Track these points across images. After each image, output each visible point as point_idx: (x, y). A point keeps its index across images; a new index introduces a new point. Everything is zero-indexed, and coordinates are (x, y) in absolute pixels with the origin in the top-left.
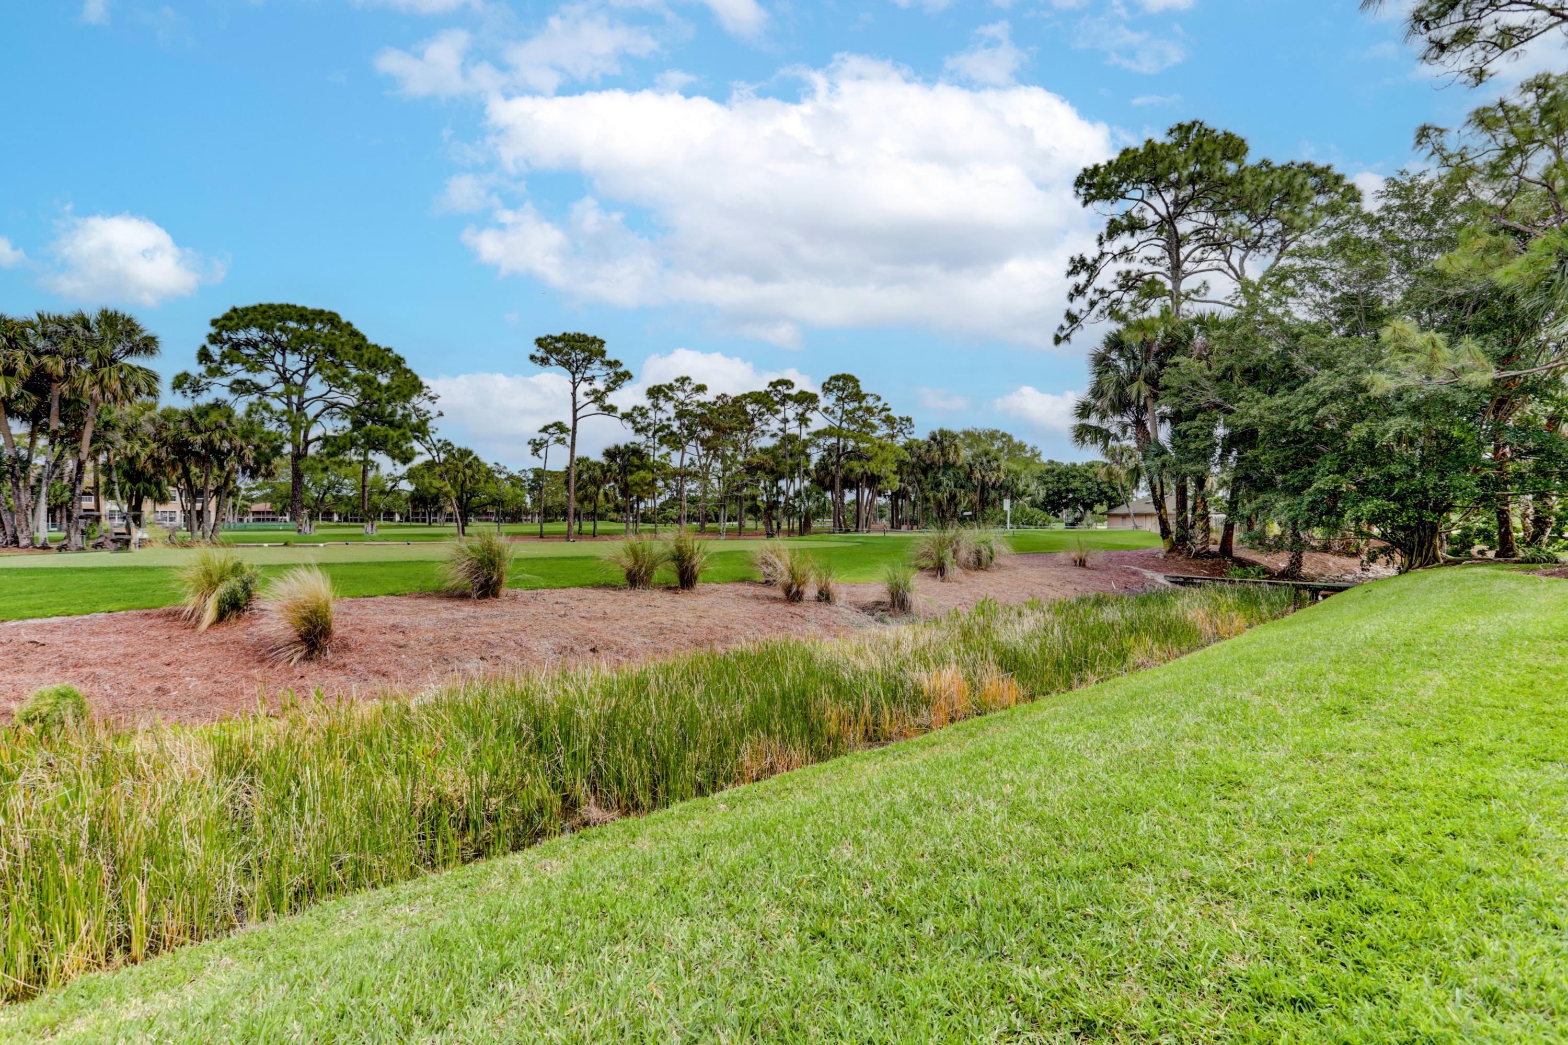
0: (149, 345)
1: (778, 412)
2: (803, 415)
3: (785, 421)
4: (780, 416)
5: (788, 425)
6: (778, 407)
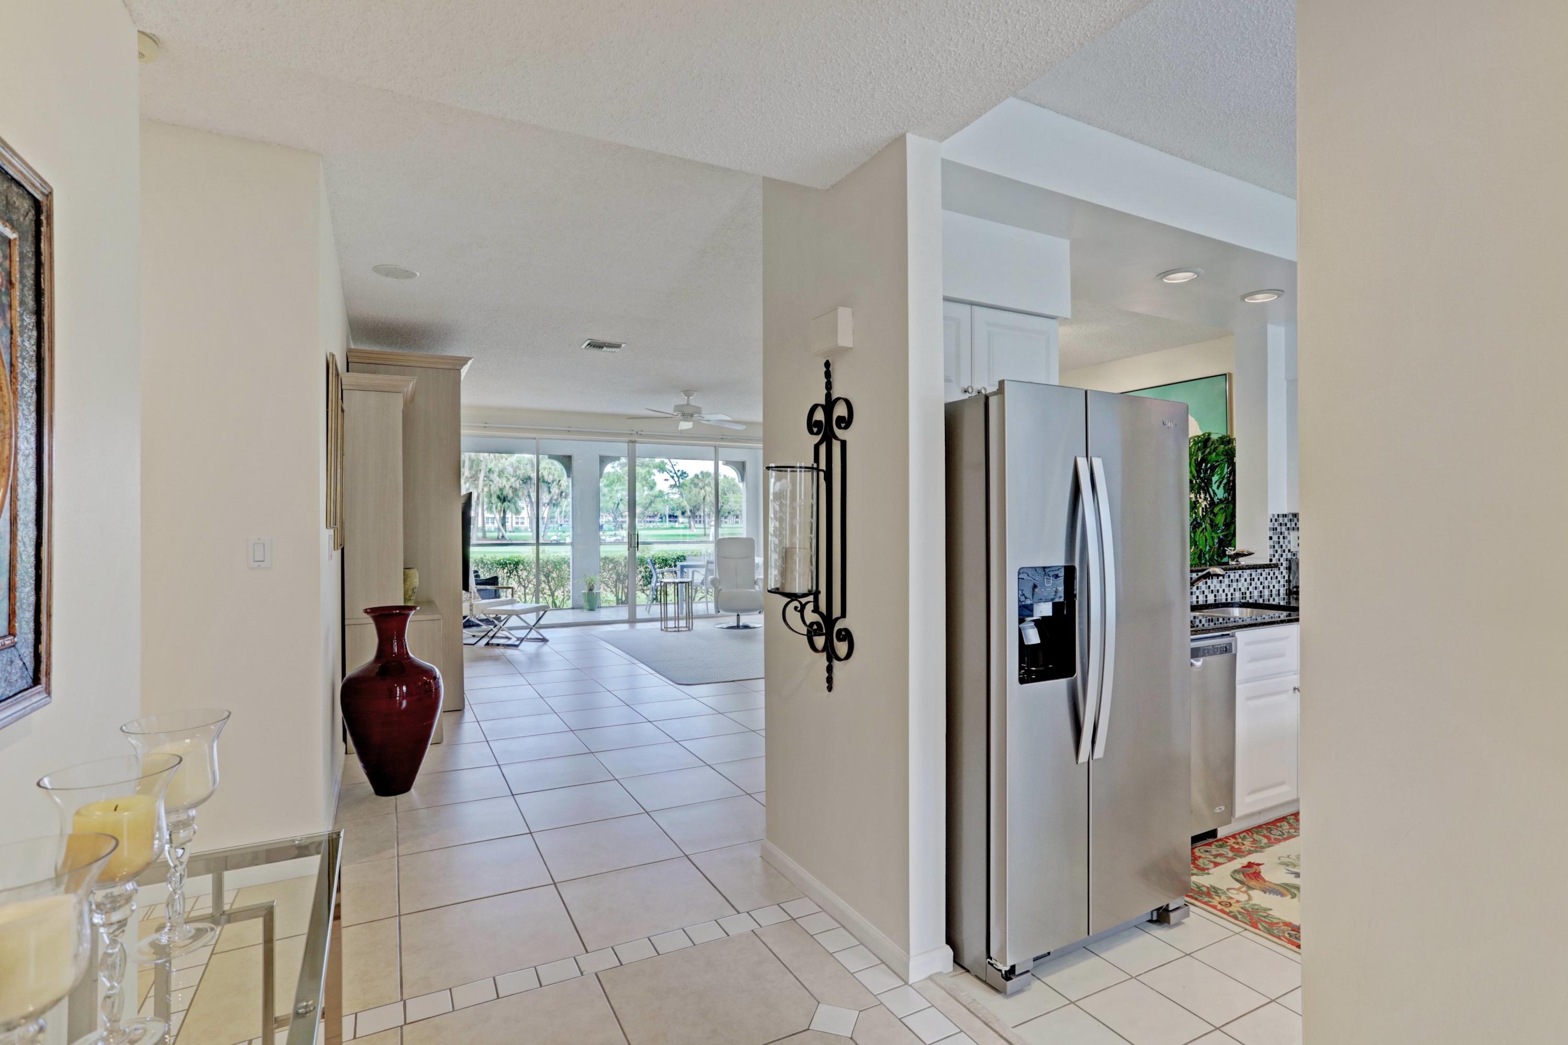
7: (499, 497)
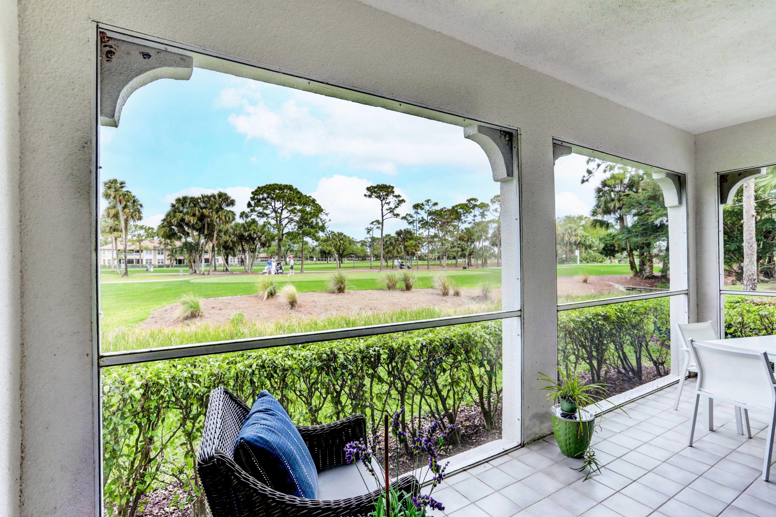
0: (232, 203)
1: (471, 212)
2: (483, 213)
3: (475, 216)
4: (472, 214)
5: (476, 218)
6: (472, 210)
7: (224, 247)
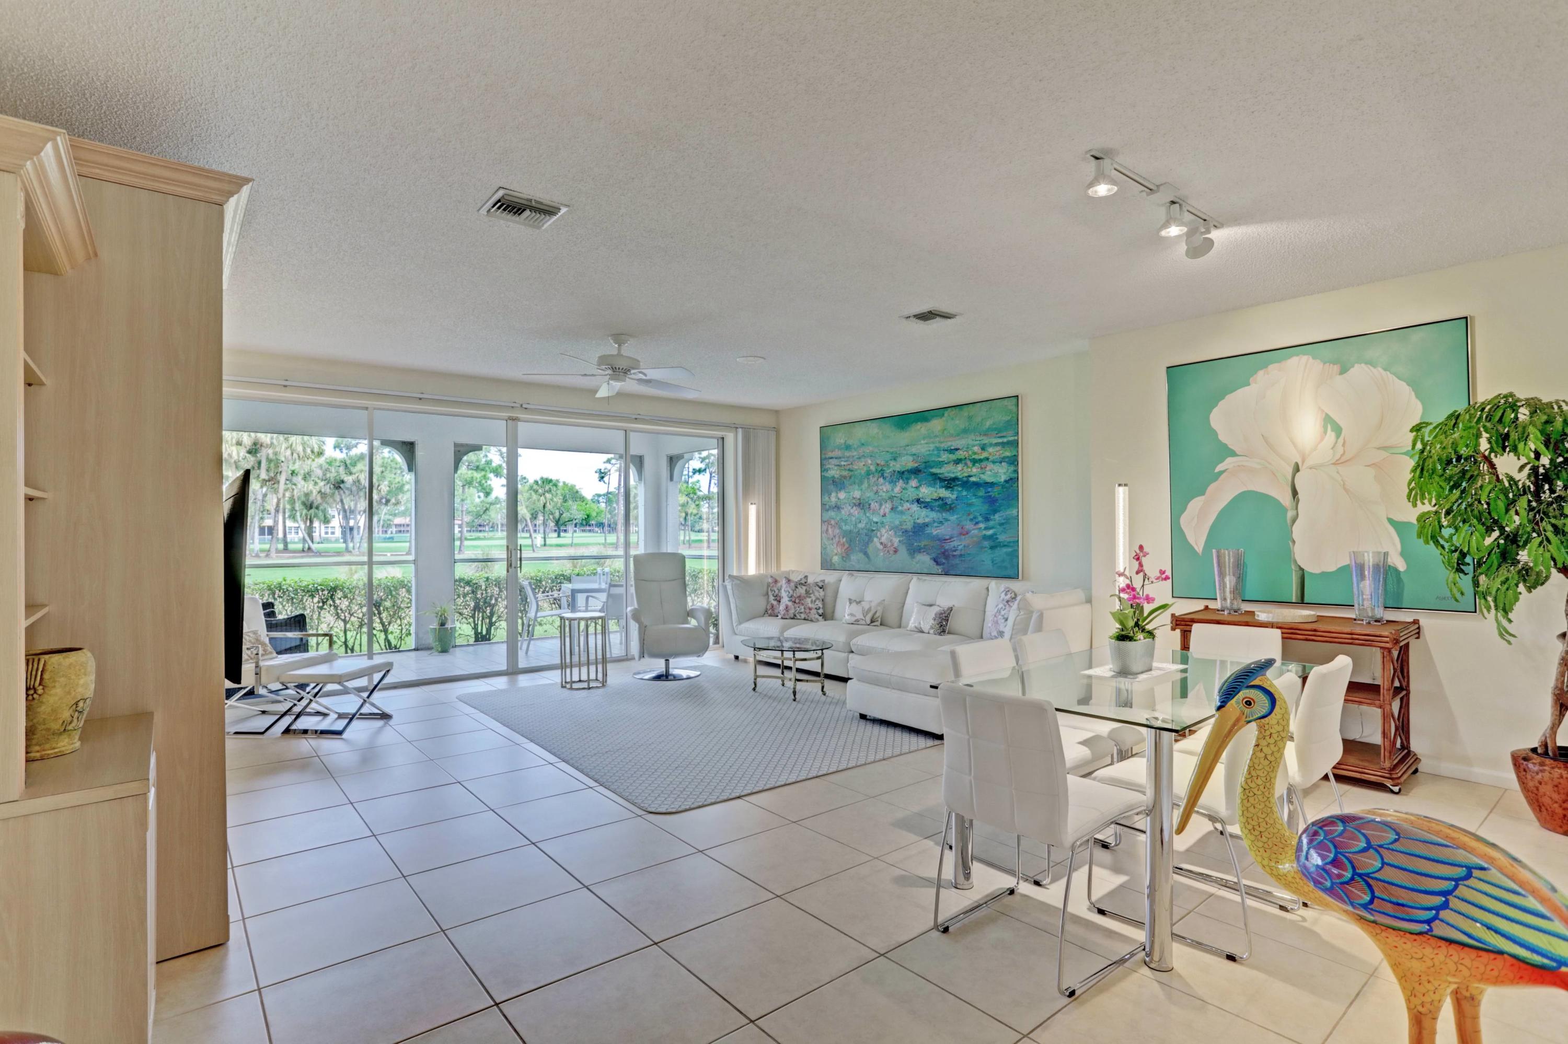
7: (304, 504)
